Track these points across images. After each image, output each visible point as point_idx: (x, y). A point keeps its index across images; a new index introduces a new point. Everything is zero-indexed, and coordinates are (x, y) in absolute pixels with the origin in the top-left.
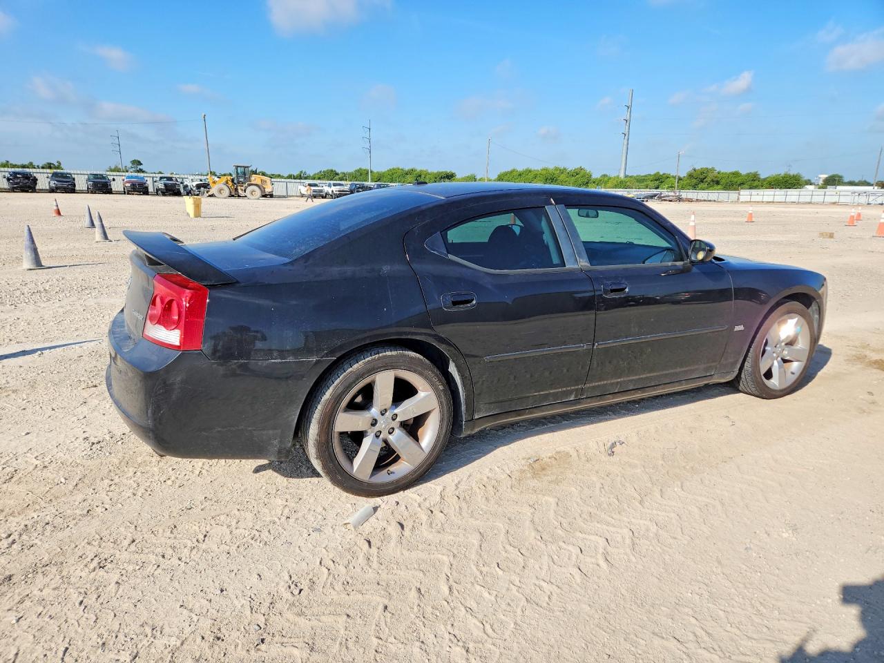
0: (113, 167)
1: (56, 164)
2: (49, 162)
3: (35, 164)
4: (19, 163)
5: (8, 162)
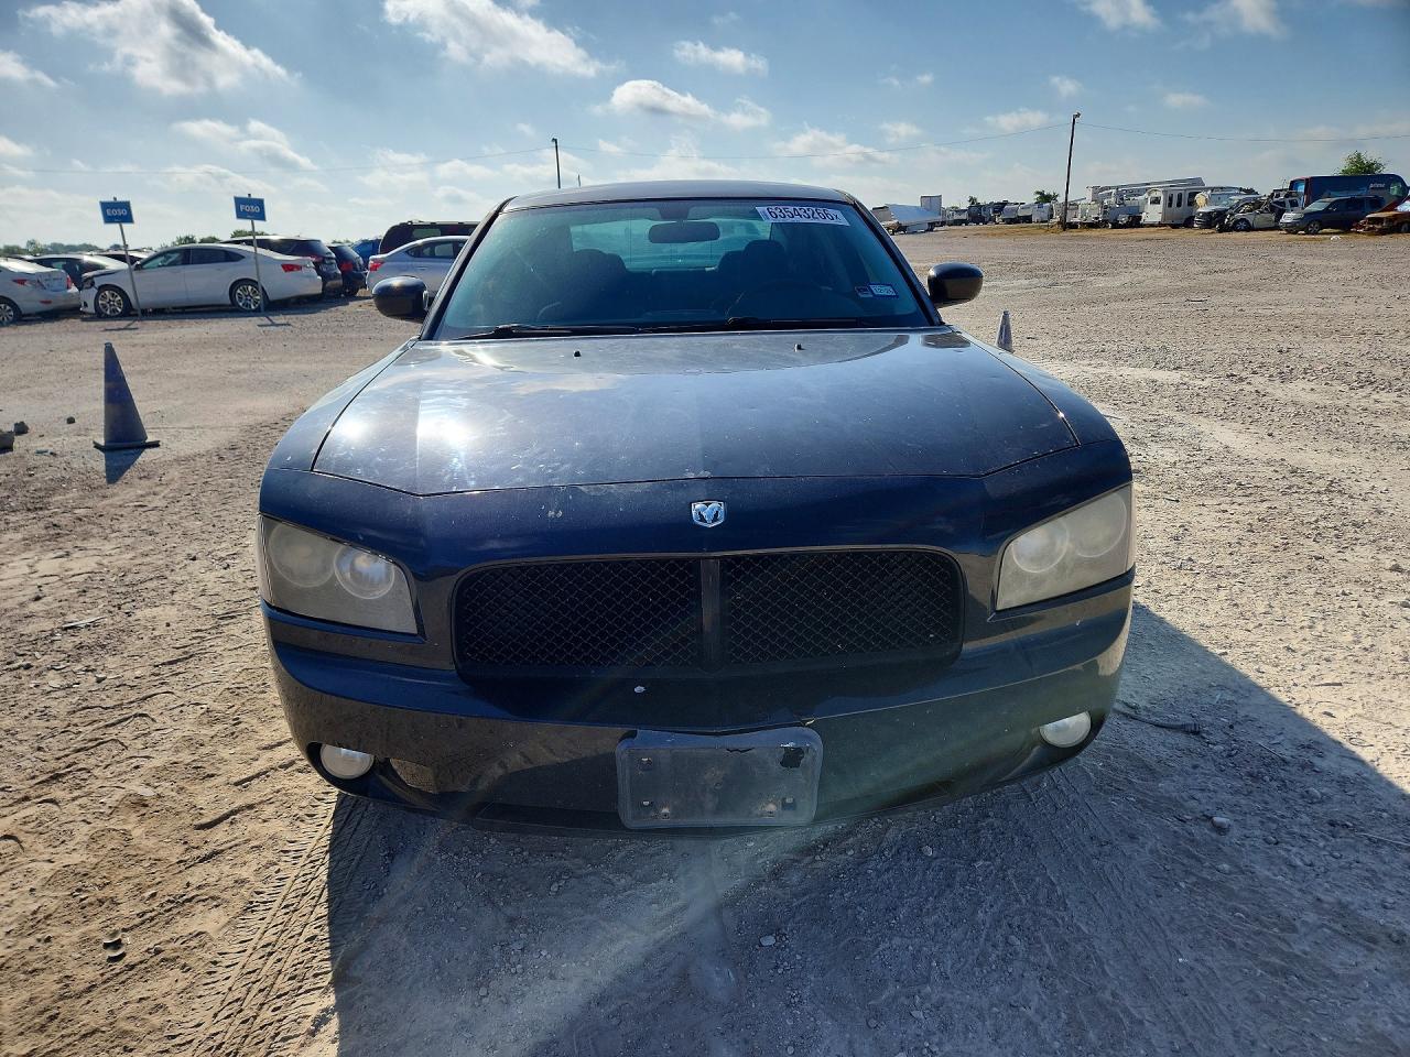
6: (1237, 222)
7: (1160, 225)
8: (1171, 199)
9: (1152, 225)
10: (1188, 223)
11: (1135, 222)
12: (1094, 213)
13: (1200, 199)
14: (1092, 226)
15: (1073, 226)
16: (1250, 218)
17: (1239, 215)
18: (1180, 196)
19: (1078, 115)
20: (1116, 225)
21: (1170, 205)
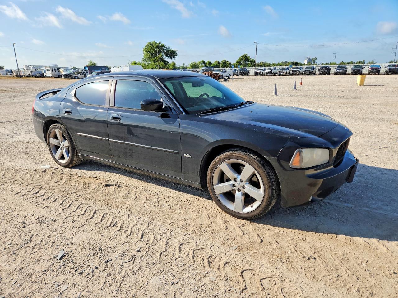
0: (371, 62)
1: (363, 61)
2: (360, 60)
3: (354, 62)
4: (347, 62)
5: (343, 62)
6: (75, 77)
7: (52, 77)
8: (53, 70)
9: (49, 77)
10: (60, 76)
11: (42, 76)
12: (28, 73)
13: (61, 70)
14: (28, 77)
15: (21, 77)
16: (78, 75)
17: (75, 75)
18: (55, 69)
19: (15, 44)
20: (36, 77)
21: (53, 72)
